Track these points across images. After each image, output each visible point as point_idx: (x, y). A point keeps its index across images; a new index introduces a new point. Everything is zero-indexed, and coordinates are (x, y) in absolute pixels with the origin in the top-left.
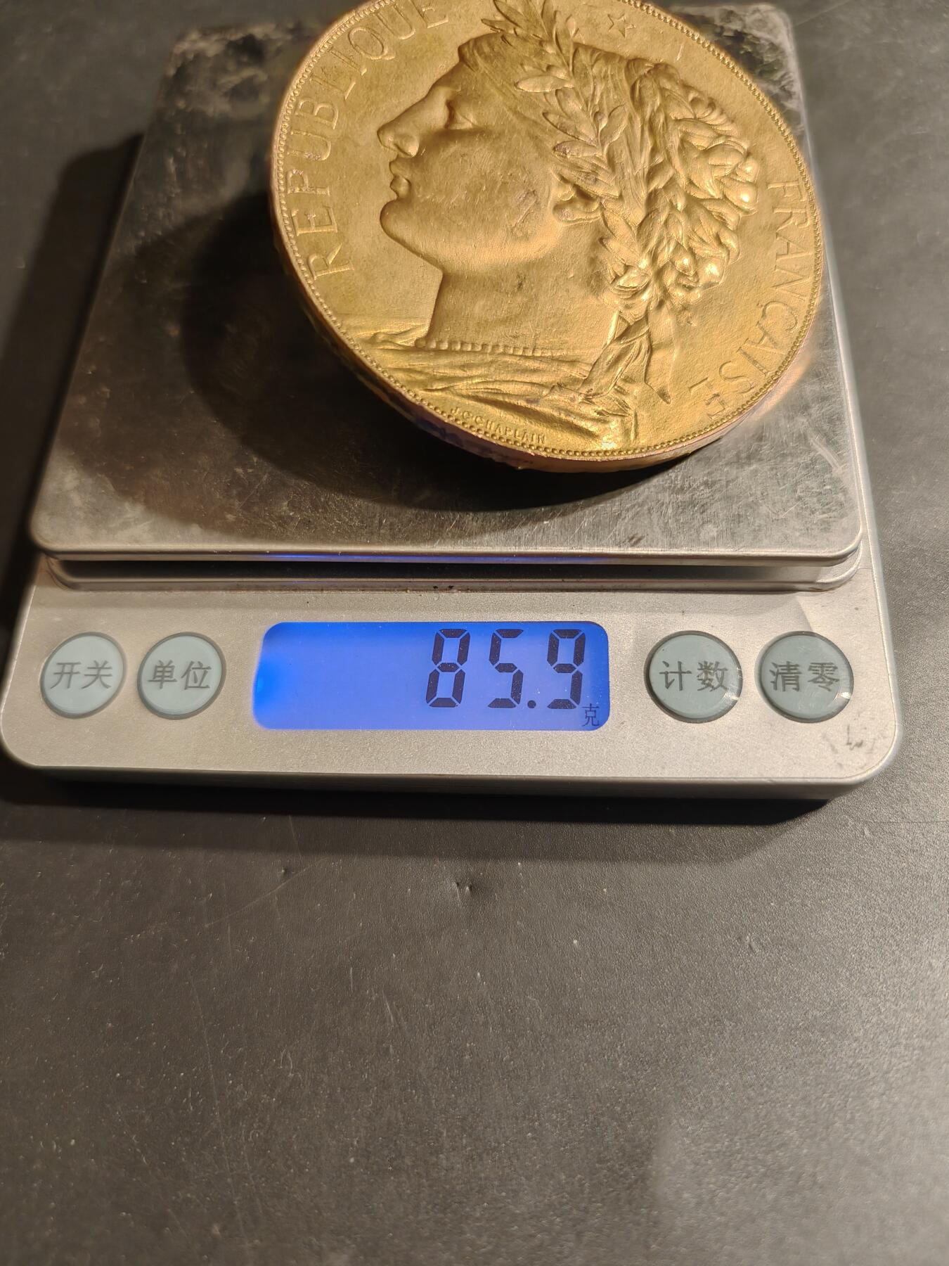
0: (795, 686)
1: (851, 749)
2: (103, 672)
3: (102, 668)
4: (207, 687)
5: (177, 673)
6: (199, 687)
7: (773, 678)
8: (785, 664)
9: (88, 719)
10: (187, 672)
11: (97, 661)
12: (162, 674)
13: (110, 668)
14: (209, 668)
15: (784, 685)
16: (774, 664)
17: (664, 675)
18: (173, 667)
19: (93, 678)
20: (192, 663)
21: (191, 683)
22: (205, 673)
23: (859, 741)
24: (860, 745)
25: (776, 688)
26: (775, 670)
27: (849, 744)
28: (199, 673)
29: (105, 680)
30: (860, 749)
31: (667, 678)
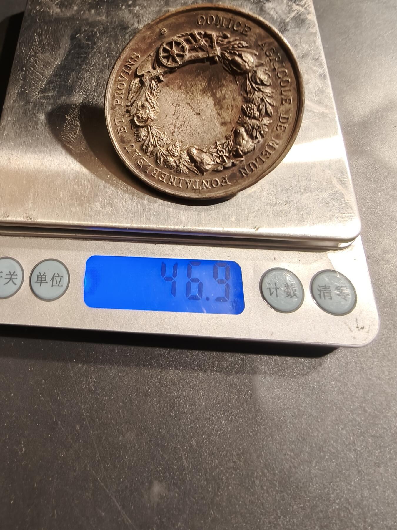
0: (330, 297)
1: (359, 330)
2: (13, 277)
3: (13, 275)
4: (62, 286)
5: (48, 279)
6: (58, 286)
7: (319, 293)
8: (324, 286)
9: (7, 299)
10: (53, 278)
11: (11, 271)
12: (41, 279)
13: (16, 275)
14: (62, 277)
15: (324, 296)
16: (319, 286)
17: (269, 289)
18: (46, 276)
19: (9, 279)
20: (54, 274)
21: (54, 284)
22: (61, 279)
23: (362, 326)
24: (363, 328)
25: (320, 297)
26: (319, 289)
27: (357, 327)
28: (58, 279)
29: (15, 281)
30: (364, 330)
31: (270, 290)
